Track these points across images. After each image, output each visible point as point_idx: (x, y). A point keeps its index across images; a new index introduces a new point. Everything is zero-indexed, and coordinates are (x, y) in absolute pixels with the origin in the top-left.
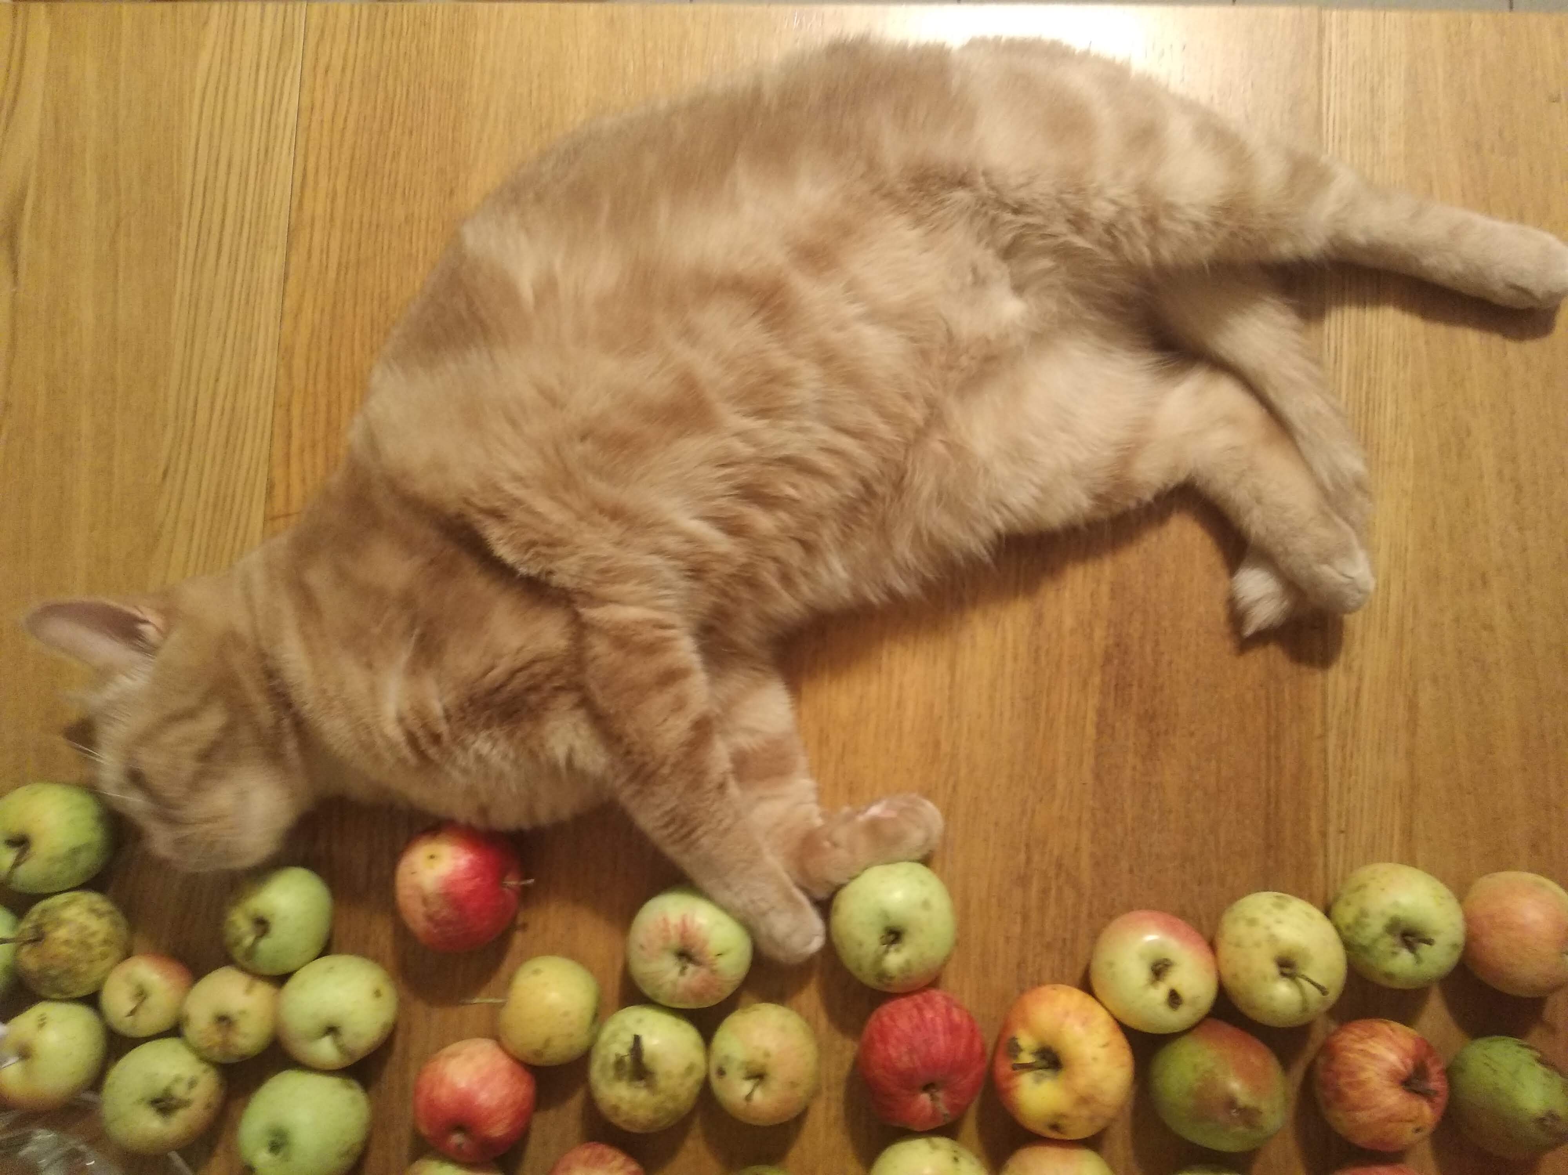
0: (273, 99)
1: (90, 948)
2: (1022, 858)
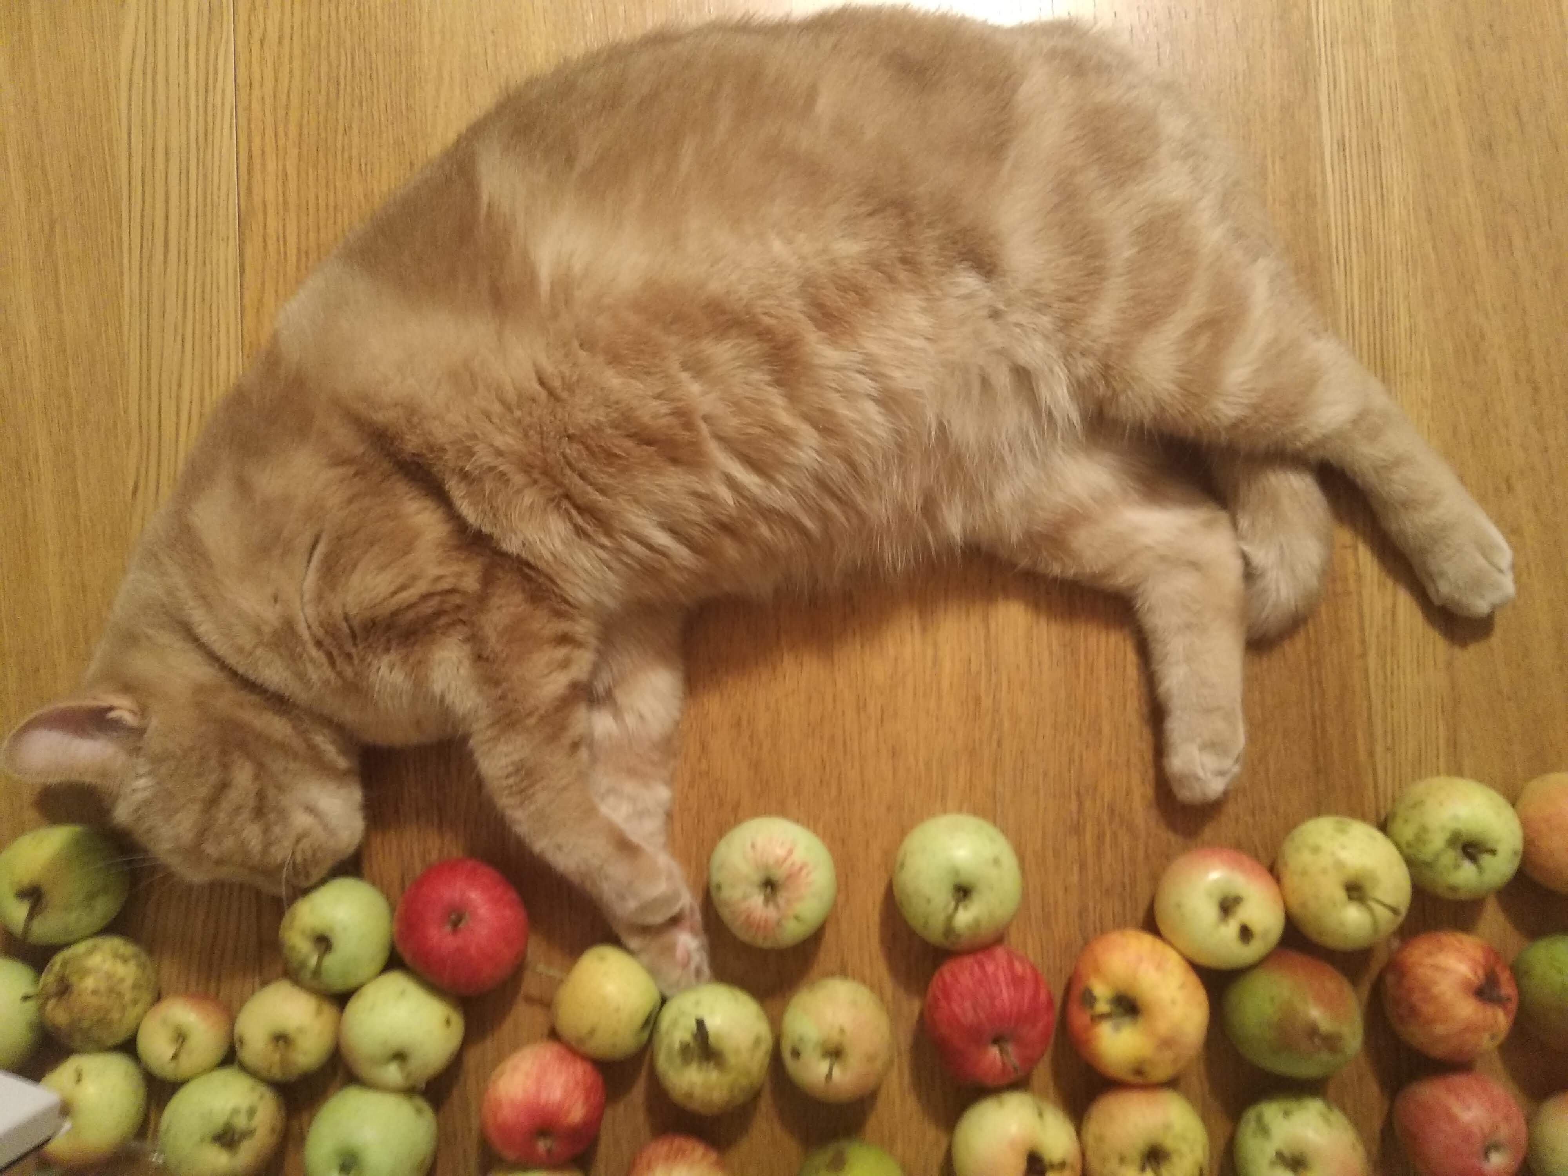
1: (120, 995)
2: (1074, 806)
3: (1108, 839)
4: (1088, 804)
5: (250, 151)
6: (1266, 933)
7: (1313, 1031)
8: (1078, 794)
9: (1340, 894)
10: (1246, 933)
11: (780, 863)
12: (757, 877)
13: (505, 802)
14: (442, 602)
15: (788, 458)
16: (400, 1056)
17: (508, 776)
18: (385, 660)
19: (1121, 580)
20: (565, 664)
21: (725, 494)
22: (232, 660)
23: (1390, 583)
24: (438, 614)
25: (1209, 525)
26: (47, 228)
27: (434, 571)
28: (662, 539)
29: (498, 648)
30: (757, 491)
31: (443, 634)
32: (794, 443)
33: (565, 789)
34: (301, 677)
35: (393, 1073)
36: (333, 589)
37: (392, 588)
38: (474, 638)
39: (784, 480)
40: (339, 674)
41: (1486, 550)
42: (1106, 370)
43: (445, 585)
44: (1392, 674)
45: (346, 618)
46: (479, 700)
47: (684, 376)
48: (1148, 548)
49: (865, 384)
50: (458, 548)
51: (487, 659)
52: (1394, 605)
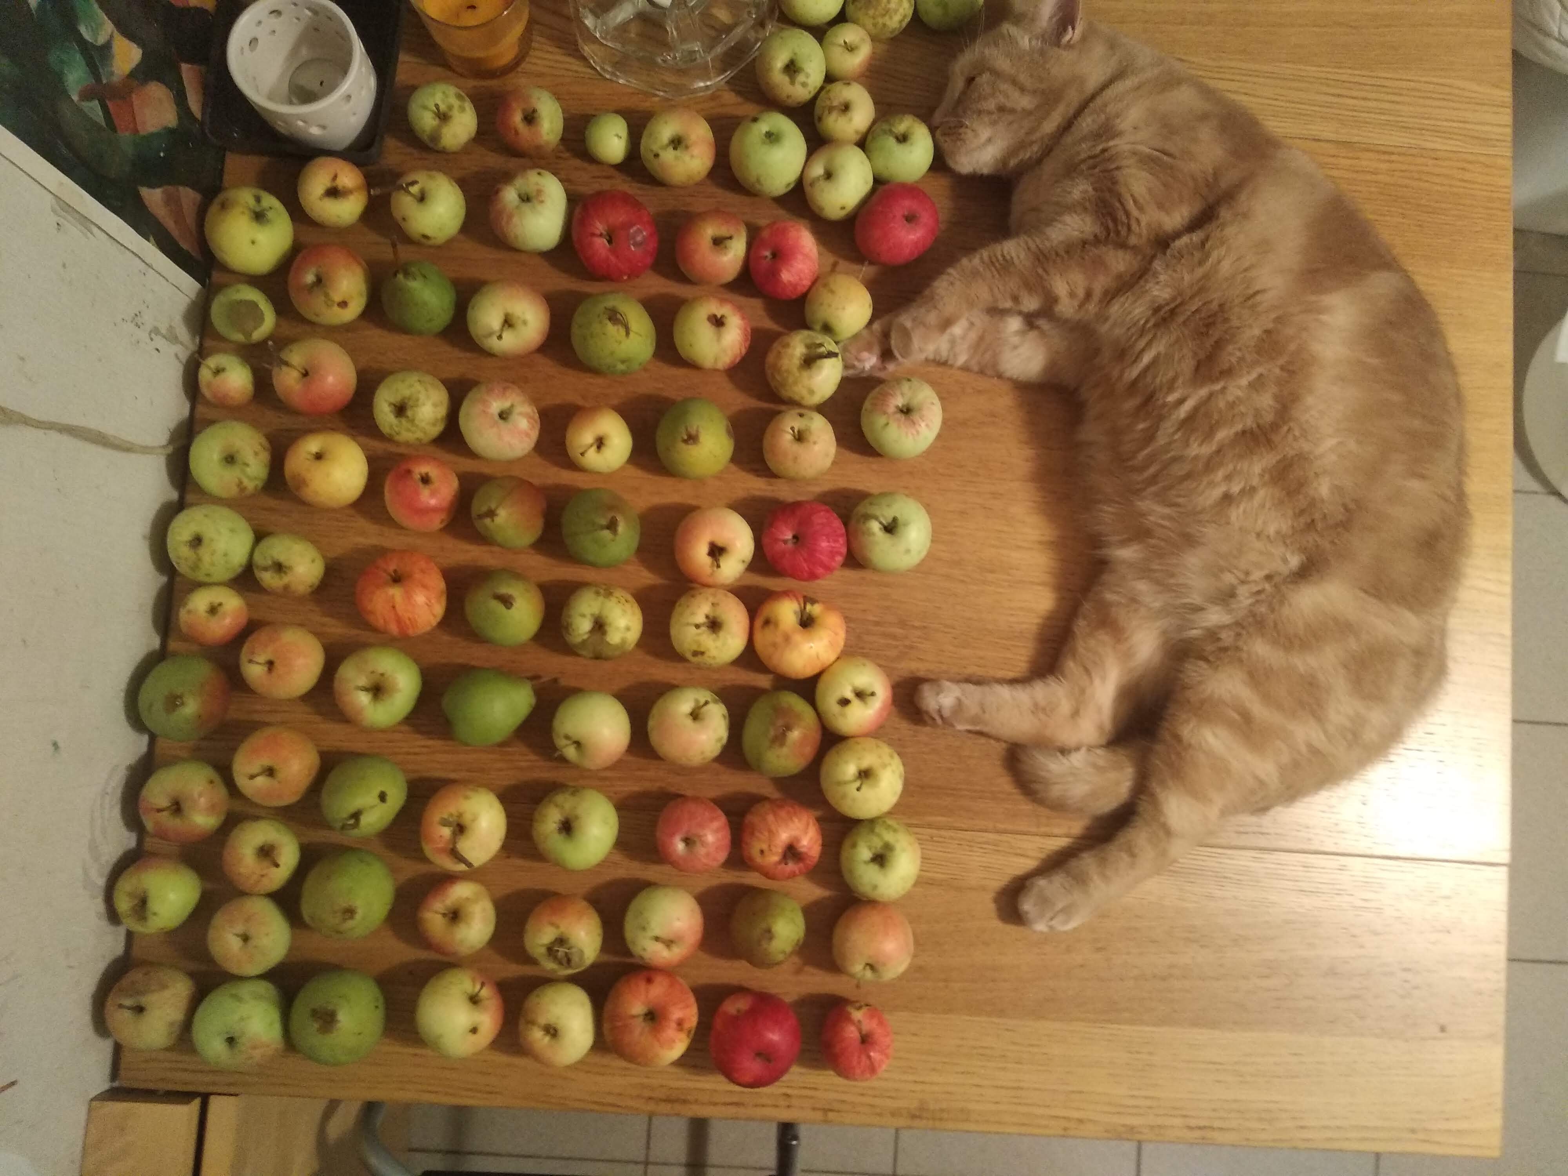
0: (1445, 132)
1: (883, 15)
2: (917, 624)
3: (894, 643)
4: (918, 633)
5: (1393, 153)
6: (843, 715)
7: (788, 728)
8: (925, 627)
9: (865, 764)
10: (845, 702)
11: (922, 418)
12: (915, 403)
13: (985, 253)
14: (1123, 223)
15: (1192, 439)
16: (829, 175)
17: (1003, 256)
18: (1090, 189)
19: (1070, 665)
20: (1072, 295)
21: (1171, 398)
22: (1099, 101)
23: (1043, 856)
24: (1115, 220)
25: (1101, 728)
26: (1352, 24)
27: (1144, 220)
28: (1146, 359)
29: (1091, 254)
30: (1174, 417)
31: (1102, 224)
32: (1203, 442)
33: (991, 290)
34: (1084, 139)
35: (817, 170)
36: (1141, 161)
37: (1136, 195)
38: (1097, 241)
39: (1176, 437)
40: (1083, 161)
41: (1068, 911)
42: (1225, 649)
43: (1134, 226)
44: (981, 848)
45: (1118, 168)
46: (1055, 243)
47: (1254, 375)
48: (1091, 682)
49: (1236, 489)
50: (1157, 235)
51: (1084, 247)
52: (1027, 857)
